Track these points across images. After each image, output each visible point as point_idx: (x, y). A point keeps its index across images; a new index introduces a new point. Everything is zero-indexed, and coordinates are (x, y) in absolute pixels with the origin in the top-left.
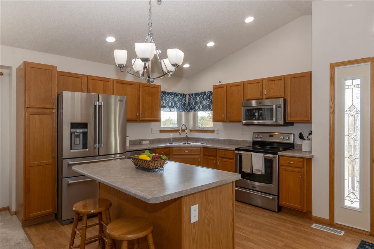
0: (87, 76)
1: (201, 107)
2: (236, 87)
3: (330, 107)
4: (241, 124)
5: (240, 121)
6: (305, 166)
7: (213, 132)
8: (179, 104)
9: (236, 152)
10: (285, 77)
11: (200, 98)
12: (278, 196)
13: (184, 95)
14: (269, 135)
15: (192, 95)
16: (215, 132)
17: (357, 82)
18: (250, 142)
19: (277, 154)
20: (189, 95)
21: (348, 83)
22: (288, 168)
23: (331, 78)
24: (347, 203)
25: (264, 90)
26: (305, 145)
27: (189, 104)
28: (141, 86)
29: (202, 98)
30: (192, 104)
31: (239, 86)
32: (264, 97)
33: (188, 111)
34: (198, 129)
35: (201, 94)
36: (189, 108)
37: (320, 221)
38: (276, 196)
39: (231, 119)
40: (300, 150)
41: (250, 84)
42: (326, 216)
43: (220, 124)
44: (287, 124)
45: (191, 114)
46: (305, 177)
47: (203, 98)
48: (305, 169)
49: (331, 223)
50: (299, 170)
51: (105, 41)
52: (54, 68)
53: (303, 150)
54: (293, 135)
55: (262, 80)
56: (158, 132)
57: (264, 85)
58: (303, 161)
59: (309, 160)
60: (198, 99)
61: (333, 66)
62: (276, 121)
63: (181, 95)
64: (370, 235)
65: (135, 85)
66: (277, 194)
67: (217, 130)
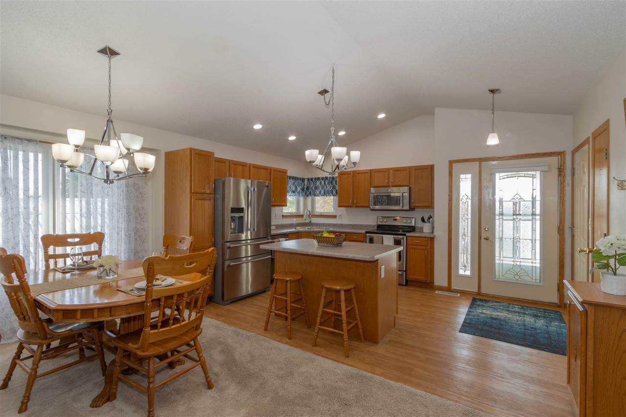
0: (229, 161)
1: (322, 192)
2: (363, 175)
3: (449, 196)
4: (369, 209)
5: (368, 207)
6: (429, 244)
7: (335, 217)
8: (299, 189)
9: (367, 234)
10: (410, 168)
11: (321, 183)
12: (406, 271)
13: (303, 180)
14: (392, 219)
15: (312, 179)
16: (338, 217)
17: (469, 176)
18: (374, 226)
19: (405, 235)
20: (308, 179)
21: (462, 176)
22: (415, 247)
23: (449, 172)
24: (461, 272)
25: (390, 178)
26: (426, 227)
27: (308, 188)
28: (272, 170)
29: (323, 183)
30: (312, 189)
31: (366, 174)
32: (391, 185)
33: (307, 196)
34: (317, 214)
35: (323, 178)
36: (308, 193)
37: (441, 288)
38: (404, 271)
39: (358, 205)
40: (422, 231)
41: (377, 173)
42: (445, 284)
43: (343, 209)
44: (411, 209)
45: (310, 199)
46: (429, 253)
47: (325, 182)
48: (429, 247)
49: (449, 289)
50: (423, 247)
51: (253, 128)
52: (212, 154)
53: (424, 231)
54: (414, 219)
55: (389, 169)
56: (281, 217)
57: (391, 174)
58: (428, 240)
59: (432, 239)
60: (318, 183)
61: (451, 163)
62: (403, 207)
63: (300, 179)
64: (478, 295)
65: (267, 170)
66: (405, 270)
67: (340, 215)
